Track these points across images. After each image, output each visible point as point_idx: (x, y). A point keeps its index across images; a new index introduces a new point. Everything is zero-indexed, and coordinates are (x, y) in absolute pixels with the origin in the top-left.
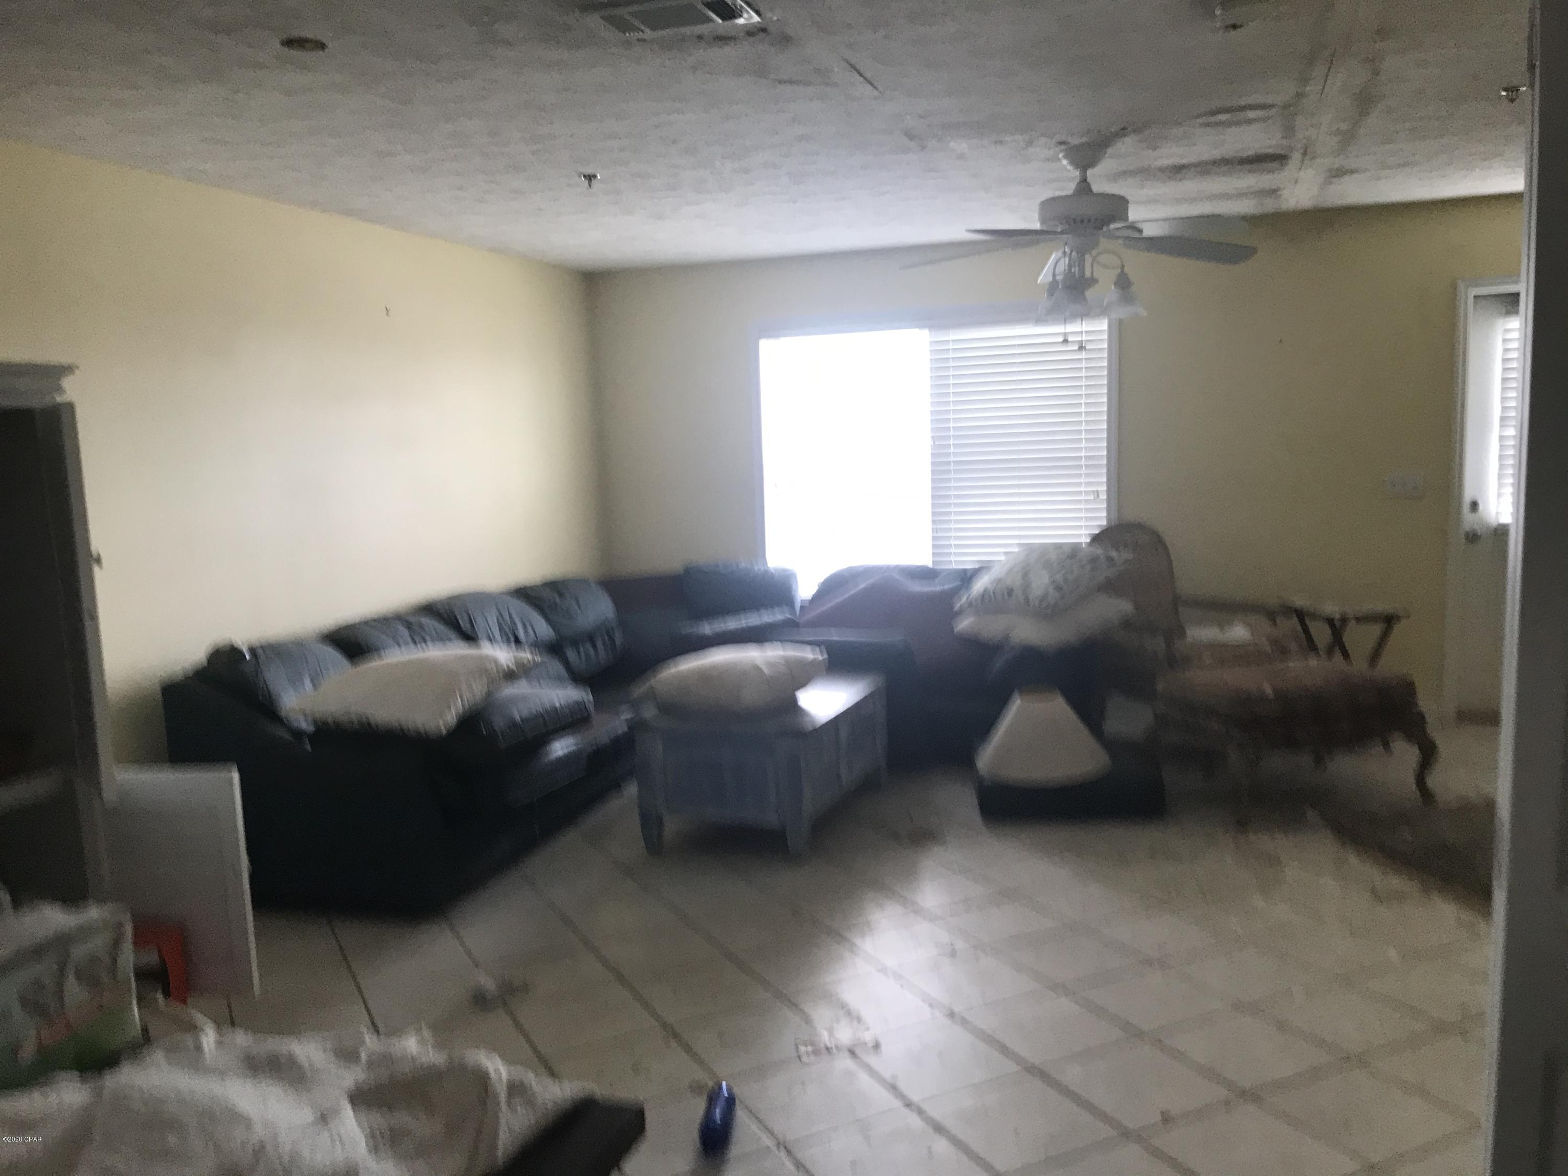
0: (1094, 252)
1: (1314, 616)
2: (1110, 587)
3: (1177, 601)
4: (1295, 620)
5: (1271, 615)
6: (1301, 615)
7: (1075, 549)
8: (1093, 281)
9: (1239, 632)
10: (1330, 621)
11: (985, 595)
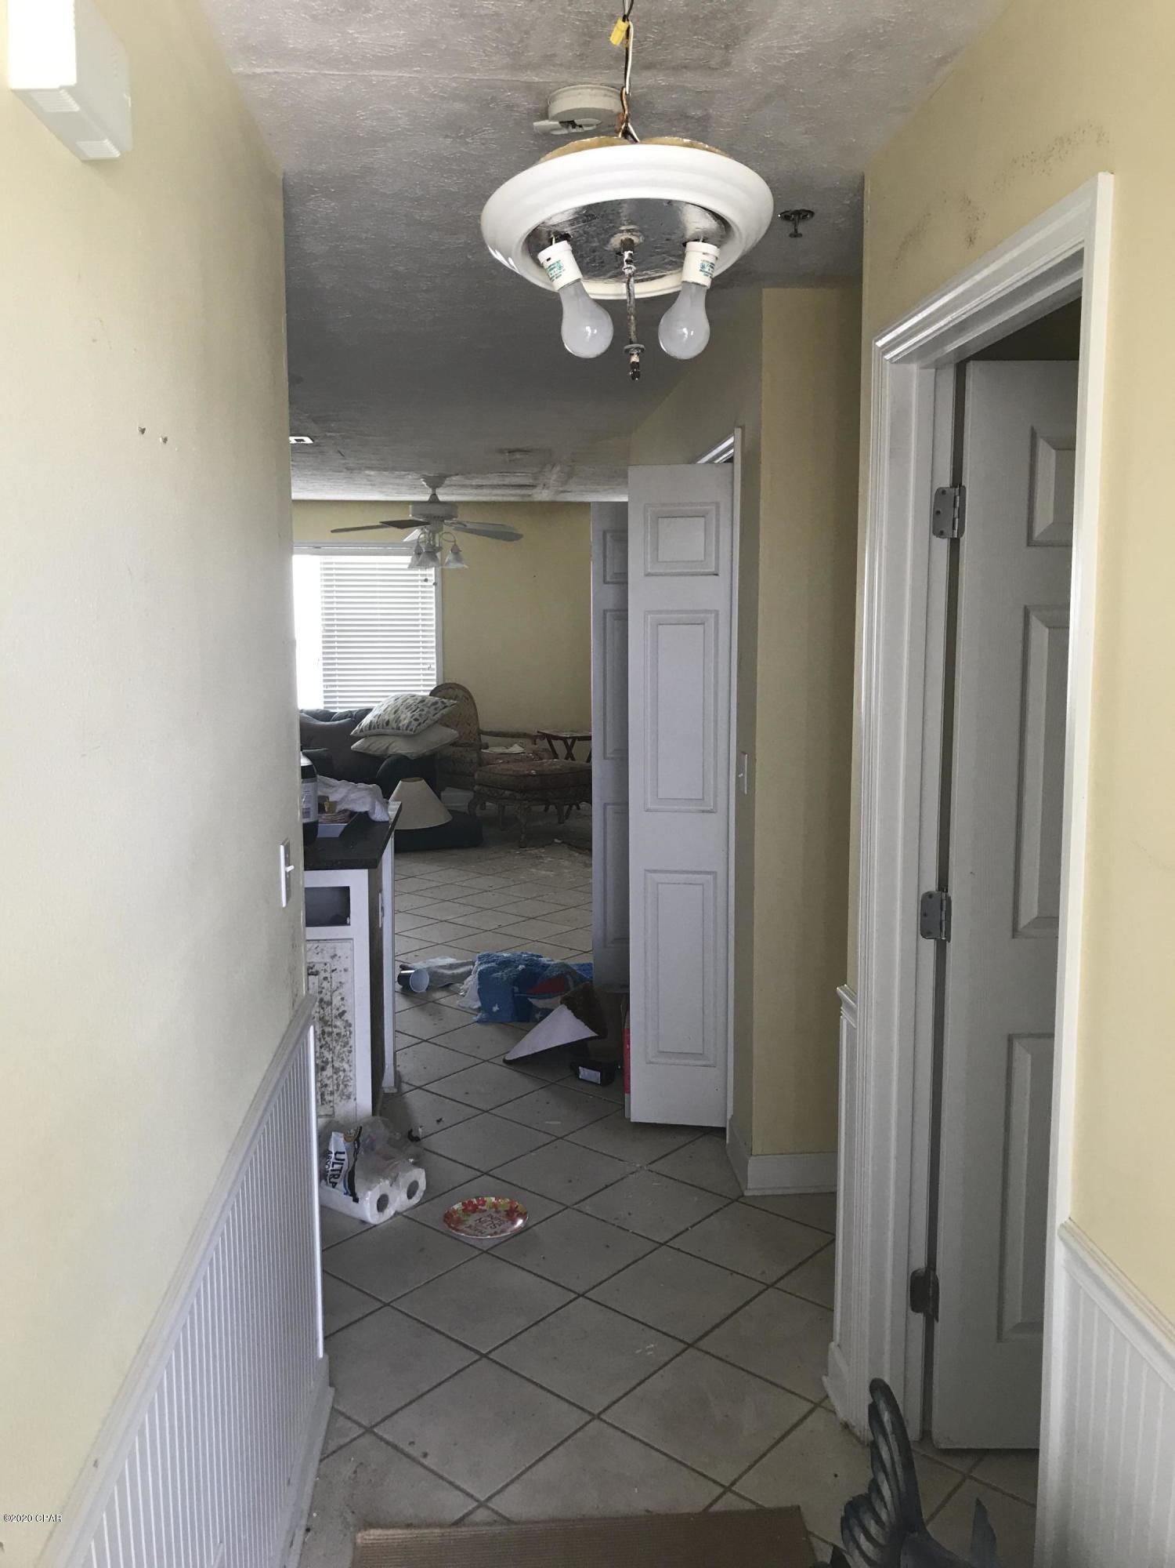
0: (441, 533)
1: (557, 738)
2: (444, 722)
3: (481, 732)
4: (546, 740)
5: (534, 739)
6: (550, 738)
7: (423, 700)
8: (440, 549)
9: (516, 749)
10: (564, 739)
11: (371, 726)
